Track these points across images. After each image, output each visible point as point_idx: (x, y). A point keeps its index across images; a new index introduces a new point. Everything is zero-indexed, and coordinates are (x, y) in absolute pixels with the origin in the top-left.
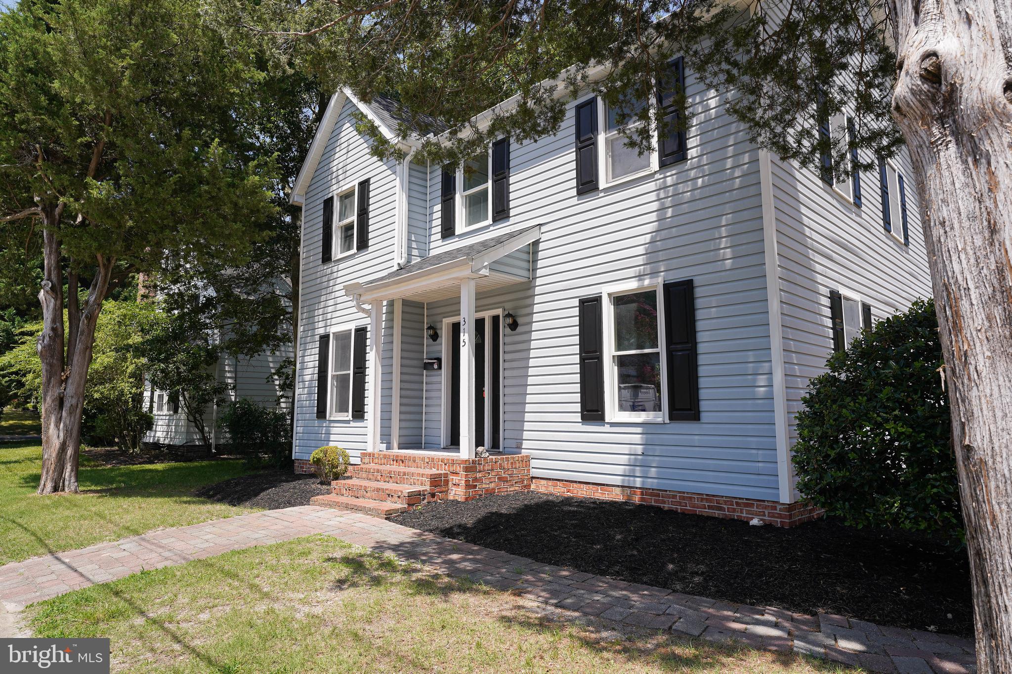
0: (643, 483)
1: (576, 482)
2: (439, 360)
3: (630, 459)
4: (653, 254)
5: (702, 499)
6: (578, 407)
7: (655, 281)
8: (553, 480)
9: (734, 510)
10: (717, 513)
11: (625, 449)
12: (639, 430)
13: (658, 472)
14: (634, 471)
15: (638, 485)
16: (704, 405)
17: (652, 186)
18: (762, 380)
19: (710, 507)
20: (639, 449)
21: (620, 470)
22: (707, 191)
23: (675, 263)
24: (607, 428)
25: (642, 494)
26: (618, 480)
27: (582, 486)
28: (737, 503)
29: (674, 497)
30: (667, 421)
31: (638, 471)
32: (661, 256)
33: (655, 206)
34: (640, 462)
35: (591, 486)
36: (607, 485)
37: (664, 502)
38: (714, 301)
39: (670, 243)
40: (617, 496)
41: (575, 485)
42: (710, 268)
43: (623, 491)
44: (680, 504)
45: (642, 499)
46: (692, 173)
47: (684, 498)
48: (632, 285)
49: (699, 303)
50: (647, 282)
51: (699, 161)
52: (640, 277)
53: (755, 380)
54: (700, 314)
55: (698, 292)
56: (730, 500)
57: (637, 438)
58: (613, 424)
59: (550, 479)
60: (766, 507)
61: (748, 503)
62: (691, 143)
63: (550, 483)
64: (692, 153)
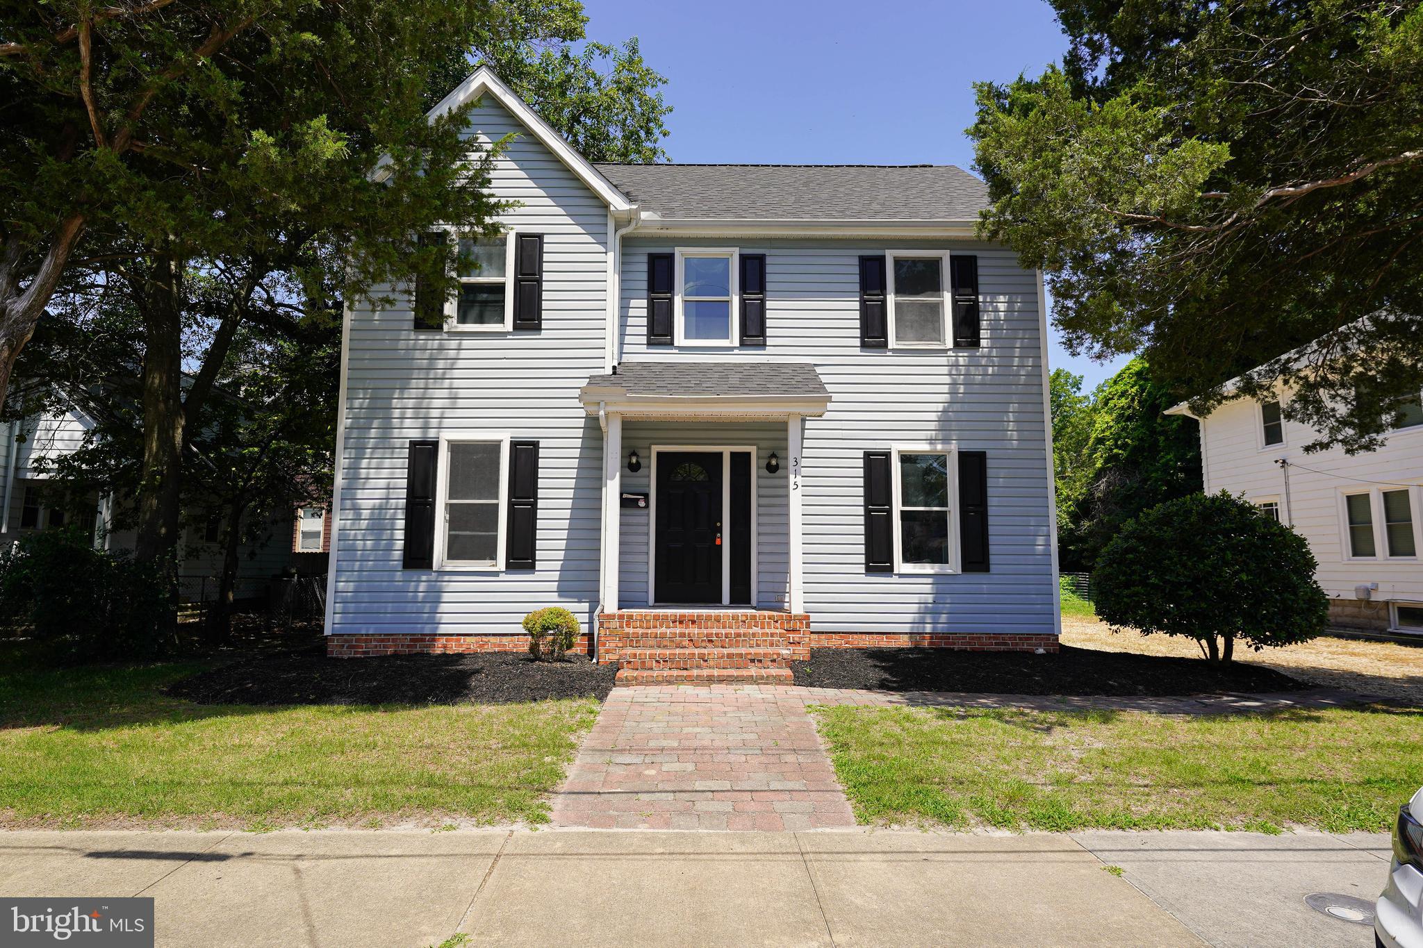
0: (934, 628)
1: (856, 633)
2: (646, 496)
3: (920, 608)
4: (946, 424)
5: (990, 638)
6: (862, 559)
7: (947, 447)
8: (826, 633)
9: (1017, 644)
10: (1002, 648)
11: (915, 598)
12: (930, 580)
13: (948, 618)
14: (924, 618)
15: (928, 630)
16: (993, 559)
17: (943, 361)
18: (1041, 540)
19: (996, 644)
20: (930, 598)
21: (909, 618)
22: (997, 380)
23: (966, 434)
24: (895, 579)
25: (932, 638)
26: (906, 628)
27: (864, 636)
28: (1020, 639)
29: (964, 638)
30: (960, 572)
31: (928, 618)
32: (954, 425)
33: (947, 379)
34: (931, 611)
35: (875, 636)
36: (894, 633)
37: (954, 644)
38: (1002, 473)
39: (964, 417)
40: (904, 642)
41: (855, 636)
42: (999, 445)
43: (911, 638)
44: (969, 643)
45: (931, 643)
46: (984, 361)
47: (973, 638)
48: (924, 447)
49: (990, 472)
50: (939, 447)
51: (990, 352)
52: (931, 441)
53: (1035, 540)
54: (990, 482)
55: (990, 463)
56: (1013, 636)
57: (928, 588)
58: (901, 576)
59: (823, 633)
60: (1042, 639)
61: (1028, 637)
62: (983, 334)
63: (823, 637)
64: (983, 343)
